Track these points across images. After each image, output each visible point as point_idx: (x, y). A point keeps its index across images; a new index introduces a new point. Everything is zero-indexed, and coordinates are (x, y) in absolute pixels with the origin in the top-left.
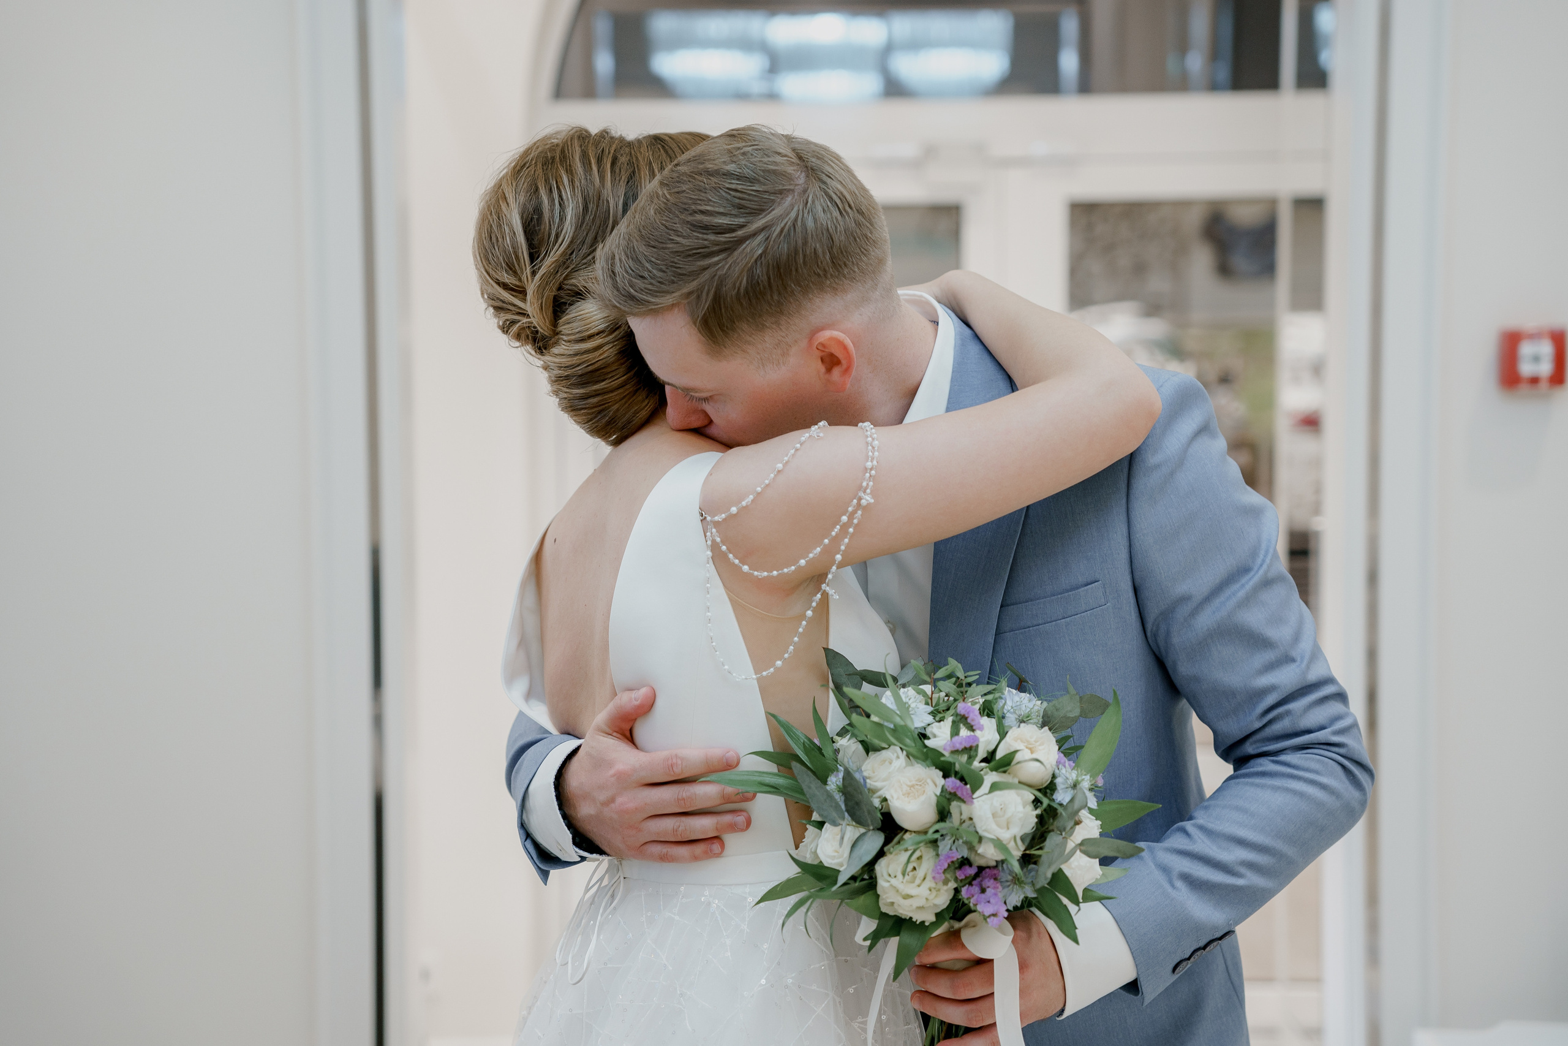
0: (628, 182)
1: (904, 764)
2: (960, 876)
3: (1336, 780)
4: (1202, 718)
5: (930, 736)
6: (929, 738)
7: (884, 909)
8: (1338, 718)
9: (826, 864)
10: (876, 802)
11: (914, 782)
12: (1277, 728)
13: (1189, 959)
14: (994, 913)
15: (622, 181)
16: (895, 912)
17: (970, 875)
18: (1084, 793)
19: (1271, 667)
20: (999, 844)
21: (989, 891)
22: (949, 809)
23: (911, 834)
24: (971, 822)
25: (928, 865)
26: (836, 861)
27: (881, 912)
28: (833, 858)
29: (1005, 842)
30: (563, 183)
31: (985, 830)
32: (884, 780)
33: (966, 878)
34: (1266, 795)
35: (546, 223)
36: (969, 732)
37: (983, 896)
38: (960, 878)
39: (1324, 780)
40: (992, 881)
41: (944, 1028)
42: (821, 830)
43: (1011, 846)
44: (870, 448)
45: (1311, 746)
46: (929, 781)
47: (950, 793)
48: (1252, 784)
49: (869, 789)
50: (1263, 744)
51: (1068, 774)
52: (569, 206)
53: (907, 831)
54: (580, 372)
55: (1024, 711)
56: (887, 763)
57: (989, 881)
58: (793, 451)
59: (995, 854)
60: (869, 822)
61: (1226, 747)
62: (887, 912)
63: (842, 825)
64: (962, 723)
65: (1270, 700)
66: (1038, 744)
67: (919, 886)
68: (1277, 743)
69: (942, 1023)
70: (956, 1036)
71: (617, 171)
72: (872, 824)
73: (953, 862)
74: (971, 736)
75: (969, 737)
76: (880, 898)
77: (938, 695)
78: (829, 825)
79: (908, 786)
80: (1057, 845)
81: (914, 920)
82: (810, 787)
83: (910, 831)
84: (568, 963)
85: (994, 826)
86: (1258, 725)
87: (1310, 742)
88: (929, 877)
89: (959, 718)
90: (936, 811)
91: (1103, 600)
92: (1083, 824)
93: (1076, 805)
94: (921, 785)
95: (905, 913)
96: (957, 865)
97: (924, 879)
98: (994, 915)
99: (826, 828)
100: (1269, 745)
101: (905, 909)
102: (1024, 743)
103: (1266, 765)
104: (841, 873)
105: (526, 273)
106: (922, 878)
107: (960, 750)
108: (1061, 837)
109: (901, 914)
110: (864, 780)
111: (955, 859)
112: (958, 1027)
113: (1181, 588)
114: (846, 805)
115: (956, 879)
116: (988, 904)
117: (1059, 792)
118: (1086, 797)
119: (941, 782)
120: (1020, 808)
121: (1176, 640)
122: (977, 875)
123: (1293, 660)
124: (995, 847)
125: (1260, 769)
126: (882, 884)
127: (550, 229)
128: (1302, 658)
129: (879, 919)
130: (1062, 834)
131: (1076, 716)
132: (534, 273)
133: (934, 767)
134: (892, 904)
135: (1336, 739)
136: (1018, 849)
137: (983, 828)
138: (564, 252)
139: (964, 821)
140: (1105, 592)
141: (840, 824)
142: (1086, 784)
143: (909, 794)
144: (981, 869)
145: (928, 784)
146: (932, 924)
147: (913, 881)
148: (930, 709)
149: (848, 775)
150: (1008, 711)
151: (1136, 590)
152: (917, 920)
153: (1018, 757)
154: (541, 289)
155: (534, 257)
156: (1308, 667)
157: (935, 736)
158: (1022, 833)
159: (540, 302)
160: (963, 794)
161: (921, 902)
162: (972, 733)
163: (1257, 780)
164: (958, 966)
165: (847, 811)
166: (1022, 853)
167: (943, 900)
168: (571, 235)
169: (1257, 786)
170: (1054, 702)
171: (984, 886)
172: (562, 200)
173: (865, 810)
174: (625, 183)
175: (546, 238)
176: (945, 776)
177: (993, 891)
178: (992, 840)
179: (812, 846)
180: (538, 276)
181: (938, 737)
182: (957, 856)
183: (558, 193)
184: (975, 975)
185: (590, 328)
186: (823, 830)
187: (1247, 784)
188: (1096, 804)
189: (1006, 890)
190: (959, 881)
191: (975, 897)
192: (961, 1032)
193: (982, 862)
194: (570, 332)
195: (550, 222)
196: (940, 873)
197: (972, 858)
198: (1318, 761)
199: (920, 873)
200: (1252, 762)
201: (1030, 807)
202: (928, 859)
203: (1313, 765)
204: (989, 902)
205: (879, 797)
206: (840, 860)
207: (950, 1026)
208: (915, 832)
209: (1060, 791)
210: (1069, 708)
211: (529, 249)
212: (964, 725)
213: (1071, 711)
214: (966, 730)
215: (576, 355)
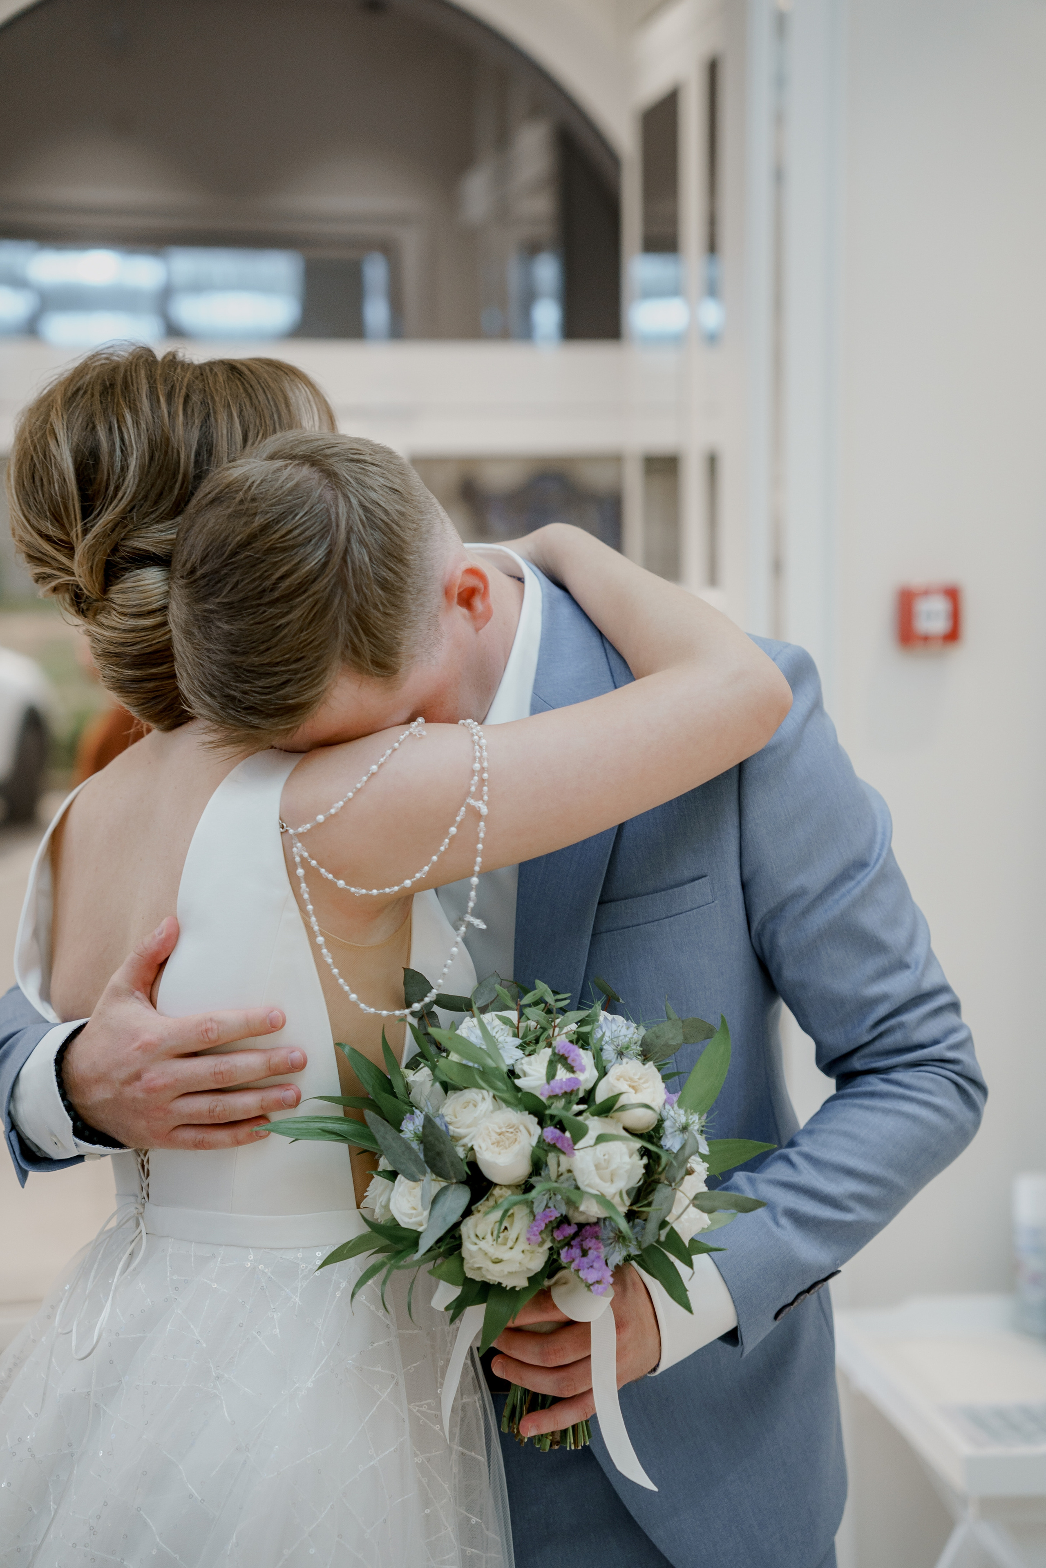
0: (201, 427)
1: (491, 1108)
2: (558, 1237)
3: (950, 1101)
4: (806, 1027)
5: (521, 1074)
6: (519, 1077)
7: (470, 1274)
8: (953, 1030)
9: (403, 1225)
10: (461, 1153)
11: (504, 1129)
12: (889, 1042)
13: (792, 1304)
14: (599, 1280)
15: (194, 427)
16: (482, 1277)
17: (570, 1234)
18: (695, 1137)
19: (884, 973)
20: (601, 1199)
21: (592, 1254)
22: (546, 1161)
23: (501, 1189)
24: (570, 1174)
25: (520, 1224)
26: (414, 1220)
27: (466, 1278)
28: (410, 1216)
29: (608, 1198)
30: (125, 422)
31: (588, 1185)
32: (469, 1127)
33: (565, 1238)
34: (875, 1119)
35: (103, 471)
36: (568, 1073)
37: (585, 1260)
38: (559, 1239)
39: (938, 1101)
40: (594, 1241)
41: (528, 1398)
42: (394, 1182)
43: (616, 1201)
44: (477, 747)
45: (925, 1063)
46: (522, 1128)
47: (549, 1144)
48: (861, 1107)
49: (453, 1137)
50: (872, 1060)
51: (677, 1116)
52: (132, 454)
53: (496, 1185)
54: (136, 653)
55: (623, 1041)
56: (471, 1105)
57: (590, 1241)
58: (389, 752)
59: (599, 1212)
60: (452, 1174)
61: (829, 1060)
62: (473, 1277)
63: (423, 1180)
64: (560, 1063)
65: (882, 1010)
66: (642, 1081)
67: (511, 1248)
68: (887, 1059)
69: (526, 1391)
70: (543, 1407)
71: (189, 412)
72: (456, 1177)
73: (551, 1222)
74: (571, 1078)
75: (569, 1080)
76: (465, 1262)
77: (526, 1023)
78: (403, 1178)
79: (497, 1133)
80: (667, 1197)
81: (504, 1285)
82: (385, 1138)
83: (500, 1185)
84: (71, 1331)
85: (597, 1180)
86: (867, 1038)
87: (924, 1059)
88: (522, 1239)
89: (557, 1057)
90: (530, 1162)
91: (710, 897)
92: (695, 1174)
93: (687, 1151)
94: (512, 1133)
95: (494, 1278)
96: (555, 1225)
97: (517, 1239)
98: (598, 1282)
99: (400, 1180)
100: (879, 1061)
101: (493, 1274)
102: (627, 1081)
103: (875, 1083)
104: (422, 1236)
105: (77, 531)
106: (514, 1240)
107: (560, 1095)
108: (670, 1188)
109: (489, 1279)
110: (446, 1127)
111: (553, 1219)
112: (544, 1397)
113: (793, 884)
114: (425, 1155)
115: (553, 1240)
116: (590, 1269)
117: (667, 1137)
118: (697, 1142)
119: (537, 1130)
120: (626, 1159)
121: (783, 940)
122: (576, 1235)
123: (907, 966)
124: (597, 1202)
125: (869, 1088)
126: (469, 1247)
127: (108, 479)
128: (917, 964)
129: (463, 1285)
130: (671, 1186)
131: (678, 1044)
132: (85, 532)
133: (527, 1112)
134: (480, 1268)
135: (951, 1055)
136: (624, 1204)
137: (586, 1183)
138: (124, 509)
139: (562, 1174)
140: (713, 888)
141: (420, 1180)
142: (695, 1127)
143: (498, 1142)
144: (581, 1226)
145: (520, 1131)
146: (525, 1289)
147: (505, 1244)
148: (518, 1041)
149: (429, 1122)
150: (607, 1043)
151: (744, 886)
152: (507, 1286)
153: (623, 1100)
154: (92, 551)
155: (86, 512)
156: (923, 974)
157: (525, 1075)
158: (629, 1186)
159: (90, 564)
160: (564, 1147)
161: (515, 1268)
162: (571, 1075)
163: (867, 1102)
164: (545, 1329)
165: (427, 1162)
166: (627, 1208)
167: (537, 1263)
168: (133, 490)
169: (867, 1108)
170: (654, 1029)
171: (585, 1247)
172: (124, 444)
173: (447, 1161)
174: (199, 428)
175: (103, 489)
176: (541, 1123)
177: (595, 1253)
178: (595, 1196)
179: (381, 1200)
180: (90, 536)
181: (529, 1075)
182: (555, 1214)
183: (119, 435)
184: (566, 1339)
185: (151, 602)
186: (396, 1182)
187: (855, 1106)
188: (708, 1149)
189: (608, 1248)
190: (556, 1242)
191: (577, 1262)
192: (548, 1403)
193: (581, 1219)
194: (124, 603)
195: (108, 471)
196: (537, 1235)
197: (571, 1214)
198: (932, 1080)
199: (512, 1234)
200: (859, 1080)
201: (636, 1157)
202: (522, 1218)
203: (926, 1085)
204: (592, 1267)
205: (464, 1146)
206: (418, 1219)
207: (535, 1395)
208: (505, 1186)
209: (669, 1136)
210: (671, 1036)
211: (82, 502)
212: (563, 1065)
213: (672, 1039)
214: (565, 1071)
215: (132, 631)
